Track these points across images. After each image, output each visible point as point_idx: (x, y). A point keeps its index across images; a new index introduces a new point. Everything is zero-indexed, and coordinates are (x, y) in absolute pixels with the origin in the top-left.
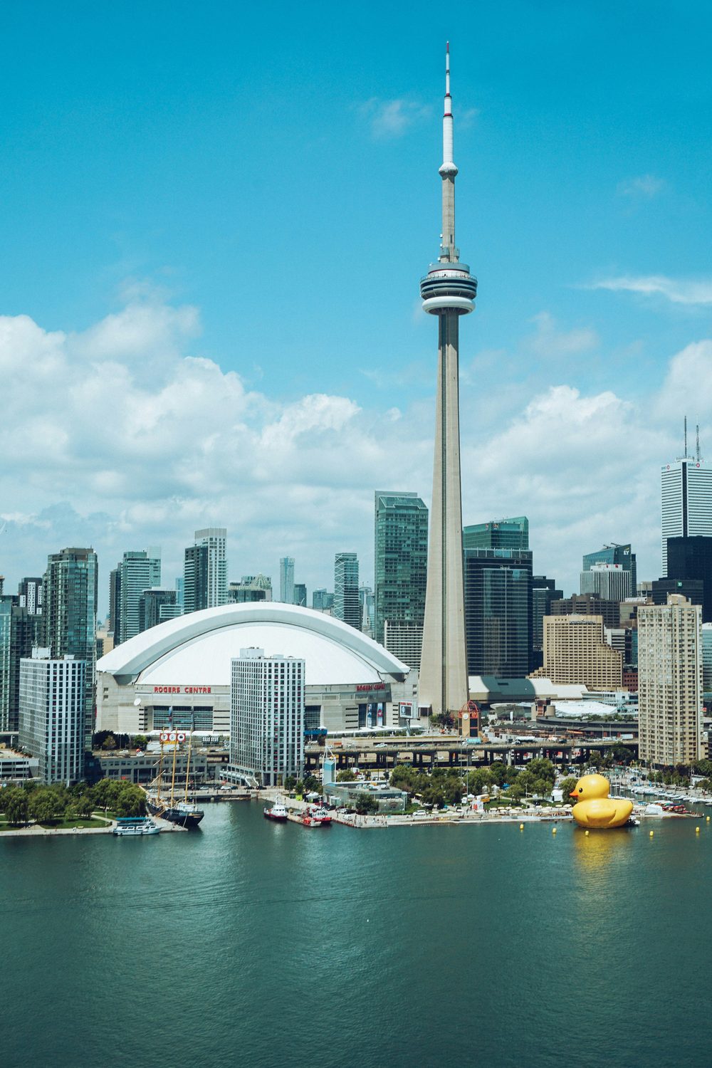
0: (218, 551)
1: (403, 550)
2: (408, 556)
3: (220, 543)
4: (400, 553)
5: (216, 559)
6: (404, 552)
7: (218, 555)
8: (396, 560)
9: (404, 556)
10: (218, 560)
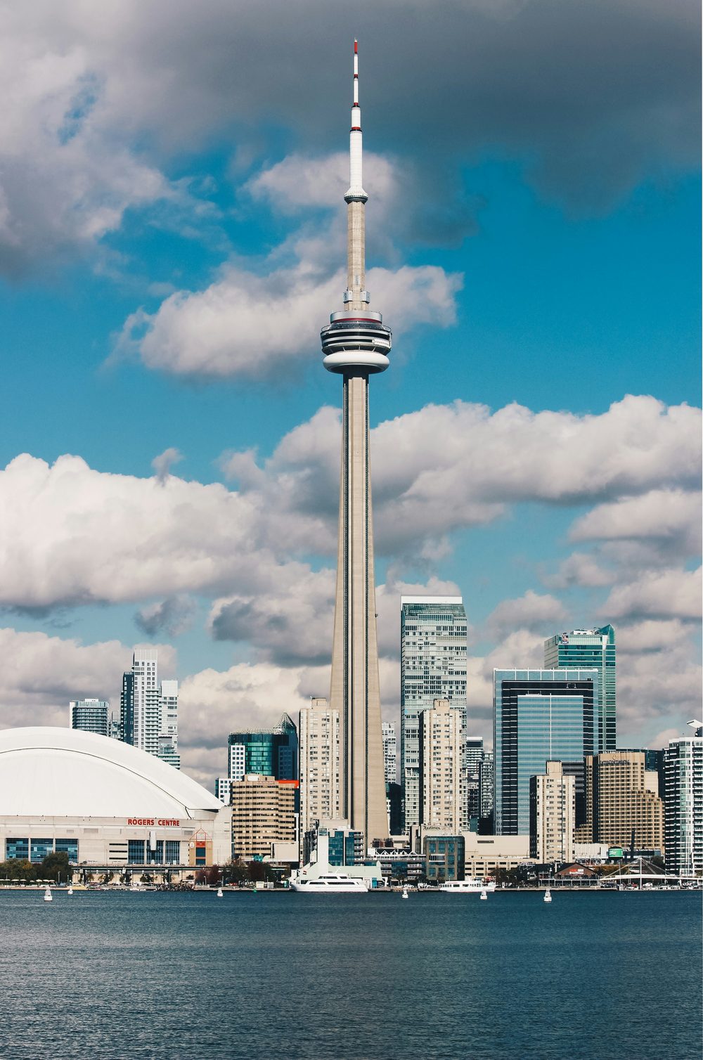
0: (146, 679)
1: (431, 674)
2: (439, 682)
3: (149, 669)
4: (427, 677)
5: (143, 688)
6: (432, 677)
7: (146, 683)
8: (421, 687)
9: (433, 682)
10: (146, 689)
